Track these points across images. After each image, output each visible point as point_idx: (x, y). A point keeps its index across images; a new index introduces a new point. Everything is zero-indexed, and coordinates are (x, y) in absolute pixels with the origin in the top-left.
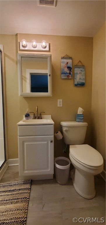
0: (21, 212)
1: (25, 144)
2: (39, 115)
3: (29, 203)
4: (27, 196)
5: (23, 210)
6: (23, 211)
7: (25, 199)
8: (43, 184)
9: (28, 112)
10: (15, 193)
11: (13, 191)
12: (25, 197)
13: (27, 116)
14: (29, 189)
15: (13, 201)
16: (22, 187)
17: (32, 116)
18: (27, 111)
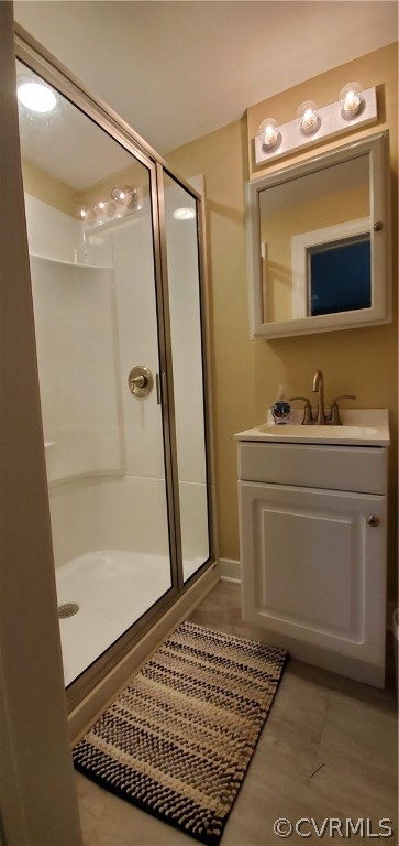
0: (232, 743)
1: (264, 510)
2: (327, 411)
3: (265, 728)
4: (260, 702)
5: (239, 741)
6: (239, 745)
7: (253, 709)
8: (331, 688)
9: (282, 397)
10: (226, 671)
11: (221, 661)
12: (253, 701)
13: (282, 410)
14: (273, 681)
15: (214, 693)
16: (251, 663)
17: (298, 411)
18: (280, 393)
